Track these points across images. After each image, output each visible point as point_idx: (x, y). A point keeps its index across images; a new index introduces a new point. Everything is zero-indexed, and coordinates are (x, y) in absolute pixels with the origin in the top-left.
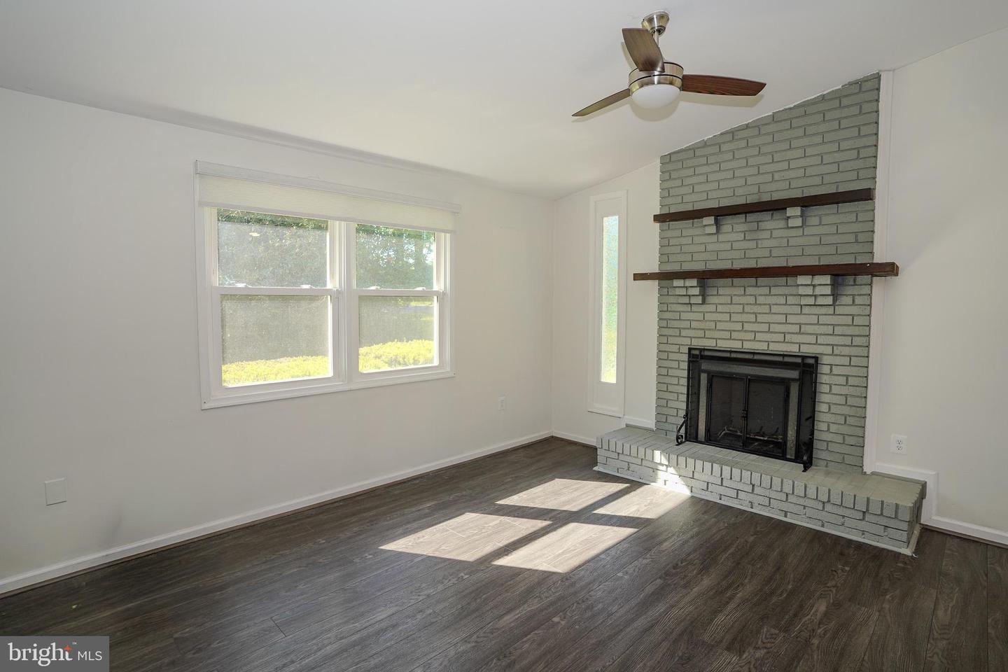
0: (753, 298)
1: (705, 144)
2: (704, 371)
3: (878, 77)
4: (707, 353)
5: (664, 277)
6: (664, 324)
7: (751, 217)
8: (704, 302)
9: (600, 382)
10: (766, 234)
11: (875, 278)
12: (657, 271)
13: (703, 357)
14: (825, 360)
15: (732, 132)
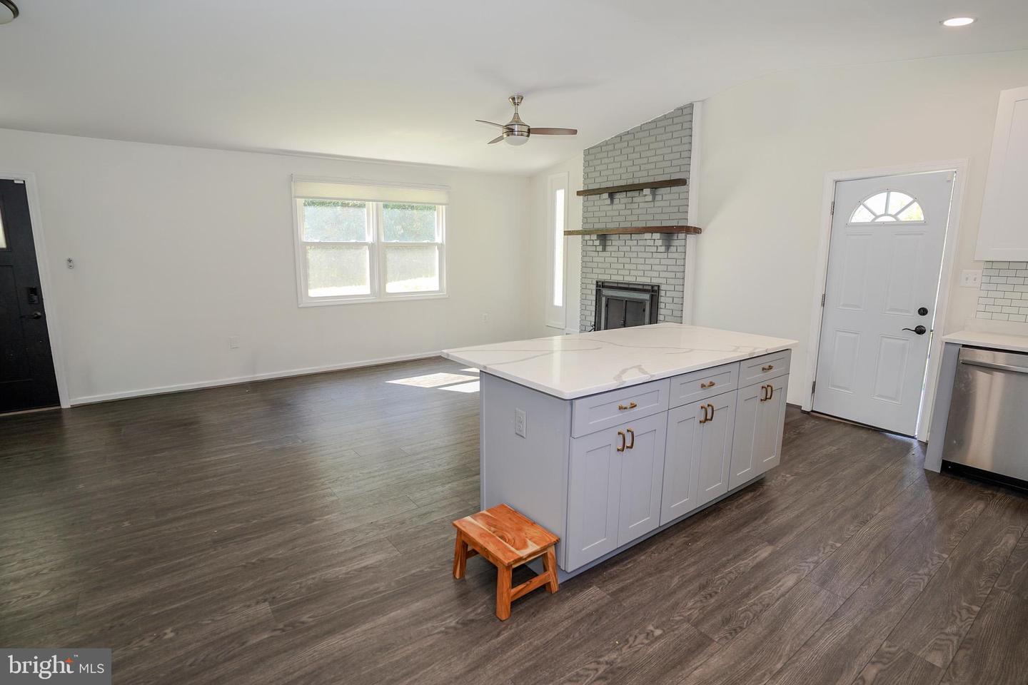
0: (629, 248)
1: (606, 143)
2: (604, 296)
3: (691, 106)
4: (606, 284)
5: (583, 233)
6: (585, 265)
7: (630, 194)
8: (604, 250)
9: (553, 306)
10: (636, 206)
11: (688, 235)
12: (581, 229)
13: (603, 287)
14: (662, 287)
15: (620, 136)
